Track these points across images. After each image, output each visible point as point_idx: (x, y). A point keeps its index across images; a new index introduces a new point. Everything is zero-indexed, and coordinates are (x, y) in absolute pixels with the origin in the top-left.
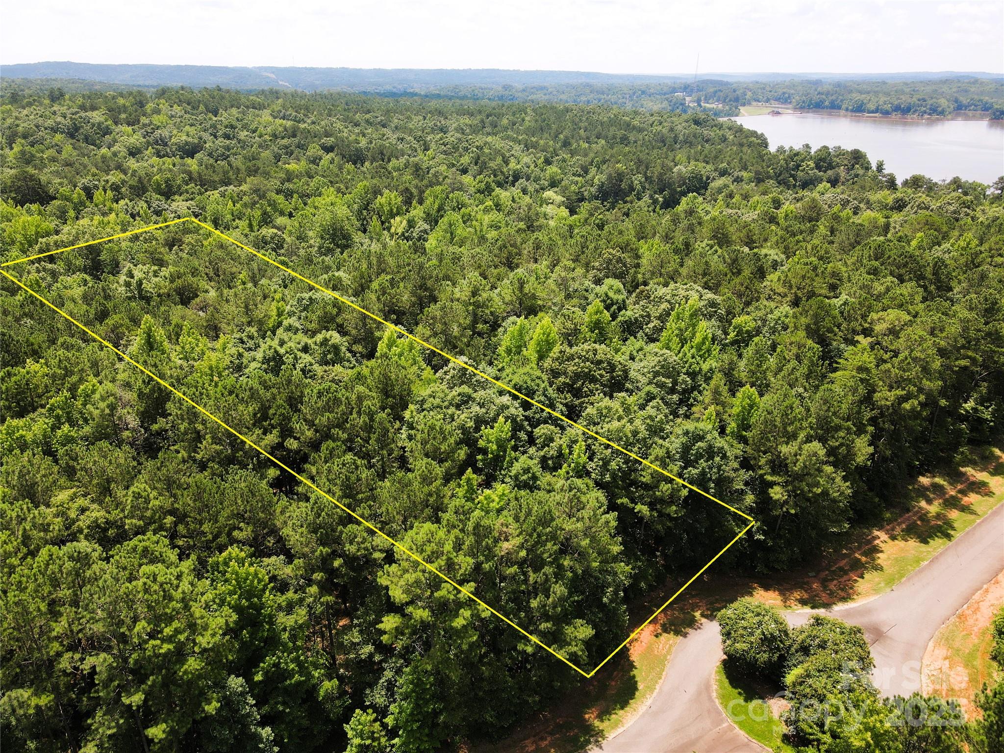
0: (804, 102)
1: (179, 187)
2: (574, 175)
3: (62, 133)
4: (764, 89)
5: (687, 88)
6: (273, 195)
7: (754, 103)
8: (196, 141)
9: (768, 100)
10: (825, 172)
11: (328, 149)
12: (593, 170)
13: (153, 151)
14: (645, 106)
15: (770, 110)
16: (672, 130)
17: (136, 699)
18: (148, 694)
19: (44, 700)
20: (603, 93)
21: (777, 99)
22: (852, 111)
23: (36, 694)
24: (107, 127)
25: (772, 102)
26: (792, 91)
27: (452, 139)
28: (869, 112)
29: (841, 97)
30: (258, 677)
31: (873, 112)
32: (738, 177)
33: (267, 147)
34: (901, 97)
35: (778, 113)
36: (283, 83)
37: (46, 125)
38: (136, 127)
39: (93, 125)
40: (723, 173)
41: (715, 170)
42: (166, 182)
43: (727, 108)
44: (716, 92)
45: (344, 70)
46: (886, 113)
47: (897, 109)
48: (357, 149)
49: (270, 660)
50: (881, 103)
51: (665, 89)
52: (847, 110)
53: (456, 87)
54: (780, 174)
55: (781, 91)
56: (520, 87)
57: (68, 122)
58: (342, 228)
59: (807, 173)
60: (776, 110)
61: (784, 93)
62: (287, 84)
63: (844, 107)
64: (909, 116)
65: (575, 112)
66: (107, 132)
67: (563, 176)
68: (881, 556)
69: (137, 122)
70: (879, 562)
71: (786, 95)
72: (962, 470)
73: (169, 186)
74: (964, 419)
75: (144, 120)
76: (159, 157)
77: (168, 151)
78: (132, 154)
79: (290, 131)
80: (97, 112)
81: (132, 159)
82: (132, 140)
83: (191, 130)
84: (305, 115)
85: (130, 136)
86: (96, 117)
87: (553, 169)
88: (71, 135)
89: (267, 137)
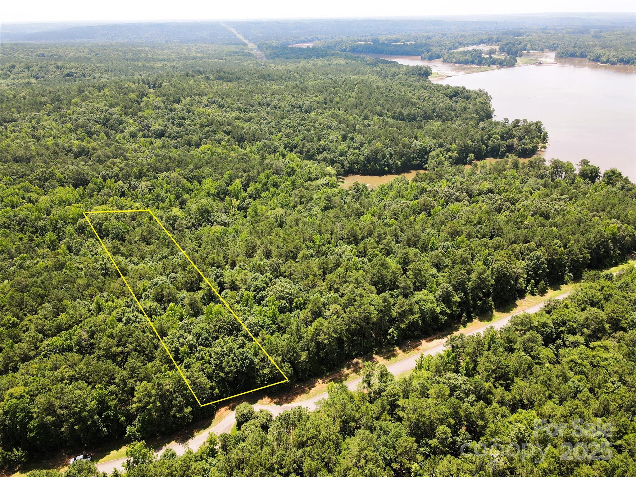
0: (563, 53)
1: (145, 173)
3: (99, 124)
5: (489, 40)
8: (163, 128)
11: (228, 133)
12: (366, 145)
13: (142, 134)
15: (536, 60)
17: (72, 420)
18: (75, 419)
19: (54, 419)
22: (593, 60)
23: (52, 418)
26: (560, 42)
28: (602, 63)
29: (588, 50)
30: (103, 416)
31: (605, 63)
32: (448, 148)
33: (197, 132)
34: (625, 52)
35: (540, 64)
37: (93, 118)
39: (115, 119)
42: (139, 171)
43: (508, 59)
46: (614, 63)
47: (621, 61)
48: (241, 134)
49: (106, 413)
50: (610, 57)
51: (476, 40)
52: (589, 59)
55: (552, 42)
57: (102, 117)
58: (206, 209)
59: (494, 142)
61: (554, 44)
63: (588, 57)
64: (629, 66)
66: (121, 122)
67: (347, 149)
68: (314, 389)
69: (136, 115)
70: (311, 391)
71: (556, 45)
72: (374, 356)
73: (140, 173)
74: (390, 334)
75: (140, 114)
76: (145, 137)
77: (150, 133)
78: (132, 136)
79: (210, 122)
80: (118, 108)
81: (132, 139)
82: (132, 129)
83: (160, 121)
84: (225, 101)
85: (132, 125)
86: (117, 112)
87: (342, 145)
88: (104, 124)
89: (198, 126)
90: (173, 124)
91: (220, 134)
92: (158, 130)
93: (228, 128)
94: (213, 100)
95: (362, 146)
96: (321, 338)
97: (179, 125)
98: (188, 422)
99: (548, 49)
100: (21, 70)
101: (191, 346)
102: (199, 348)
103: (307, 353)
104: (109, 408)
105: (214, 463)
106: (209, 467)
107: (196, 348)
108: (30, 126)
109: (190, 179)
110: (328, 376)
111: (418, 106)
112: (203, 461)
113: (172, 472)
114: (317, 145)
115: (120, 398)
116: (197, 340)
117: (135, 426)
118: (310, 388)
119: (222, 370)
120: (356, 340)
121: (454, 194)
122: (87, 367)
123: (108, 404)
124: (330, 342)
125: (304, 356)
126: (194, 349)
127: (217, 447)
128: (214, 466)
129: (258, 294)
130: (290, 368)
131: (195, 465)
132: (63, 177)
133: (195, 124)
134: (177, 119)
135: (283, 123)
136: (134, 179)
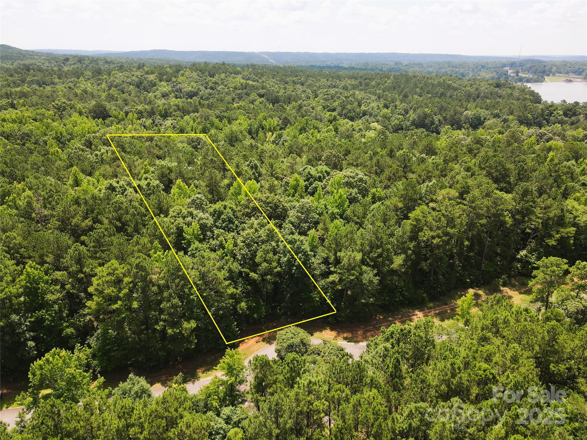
1: (171, 113)
2: (399, 114)
3: (133, 85)
4: (566, 65)
5: (512, 65)
6: (214, 119)
7: (557, 74)
8: (195, 90)
9: (567, 73)
10: (570, 118)
11: (261, 96)
12: (411, 112)
13: (174, 95)
14: (481, 75)
15: (565, 79)
16: (477, 89)
20: (456, 67)
21: (574, 72)
24: (155, 83)
25: (571, 74)
27: (333, 92)
32: (505, 119)
35: (570, 81)
36: (272, 61)
37: (128, 81)
38: (169, 83)
39: (149, 81)
40: (497, 116)
41: (492, 114)
43: (536, 77)
44: (531, 67)
45: (307, 53)
48: (276, 96)
51: (499, 65)
53: (367, 63)
54: (537, 118)
55: (577, 67)
56: (406, 63)
57: (137, 80)
60: (569, 79)
61: (579, 69)
62: (273, 61)
65: (418, 78)
66: (155, 85)
67: (391, 115)
69: (171, 80)
71: (581, 70)
72: (502, 288)
73: (166, 112)
74: (520, 261)
75: (174, 79)
76: (177, 98)
77: (182, 95)
78: (163, 96)
79: (244, 86)
80: (153, 75)
81: (163, 99)
82: (165, 89)
83: (194, 84)
84: (259, 78)
85: (164, 87)
86: (152, 77)
87: (385, 110)
88: (138, 86)
89: (231, 89)
90: (206, 88)
91: (253, 96)
92: (191, 92)
93: (262, 91)
94: (247, 77)
95: (407, 113)
96: (425, 235)
97: (212, 88)
98: (187, 349)
99: (573, 73)
100: (73, 62)
101: (203, 227)
102: (216, 231)
103: (403, 256)
104: (45, 305)
105: (235, 419)
106: (224, 426)
107: (212, 232)
108: (67, 86)
109: (221, 118)
110: (431, 308)
111: (460, 91)
112: (210, 413)
113: (128, 426)
115: (68, 292)
116: (215, 221)
117: (90, 347)
119: (254, 267)
121: (545, 134)
122: (24, 239)
123: (43, 298)
124: (443, 242)
125: (398, 261)
126: (208, 233)
127: (243, 388)
128: (237, 424)
129: (311, 184)
130: (375, 275)
131: (188, 417)
132: (83, 111)
133: (228, 88)
134: (210, 84)
135: (319, 92)
136: (159, 117)
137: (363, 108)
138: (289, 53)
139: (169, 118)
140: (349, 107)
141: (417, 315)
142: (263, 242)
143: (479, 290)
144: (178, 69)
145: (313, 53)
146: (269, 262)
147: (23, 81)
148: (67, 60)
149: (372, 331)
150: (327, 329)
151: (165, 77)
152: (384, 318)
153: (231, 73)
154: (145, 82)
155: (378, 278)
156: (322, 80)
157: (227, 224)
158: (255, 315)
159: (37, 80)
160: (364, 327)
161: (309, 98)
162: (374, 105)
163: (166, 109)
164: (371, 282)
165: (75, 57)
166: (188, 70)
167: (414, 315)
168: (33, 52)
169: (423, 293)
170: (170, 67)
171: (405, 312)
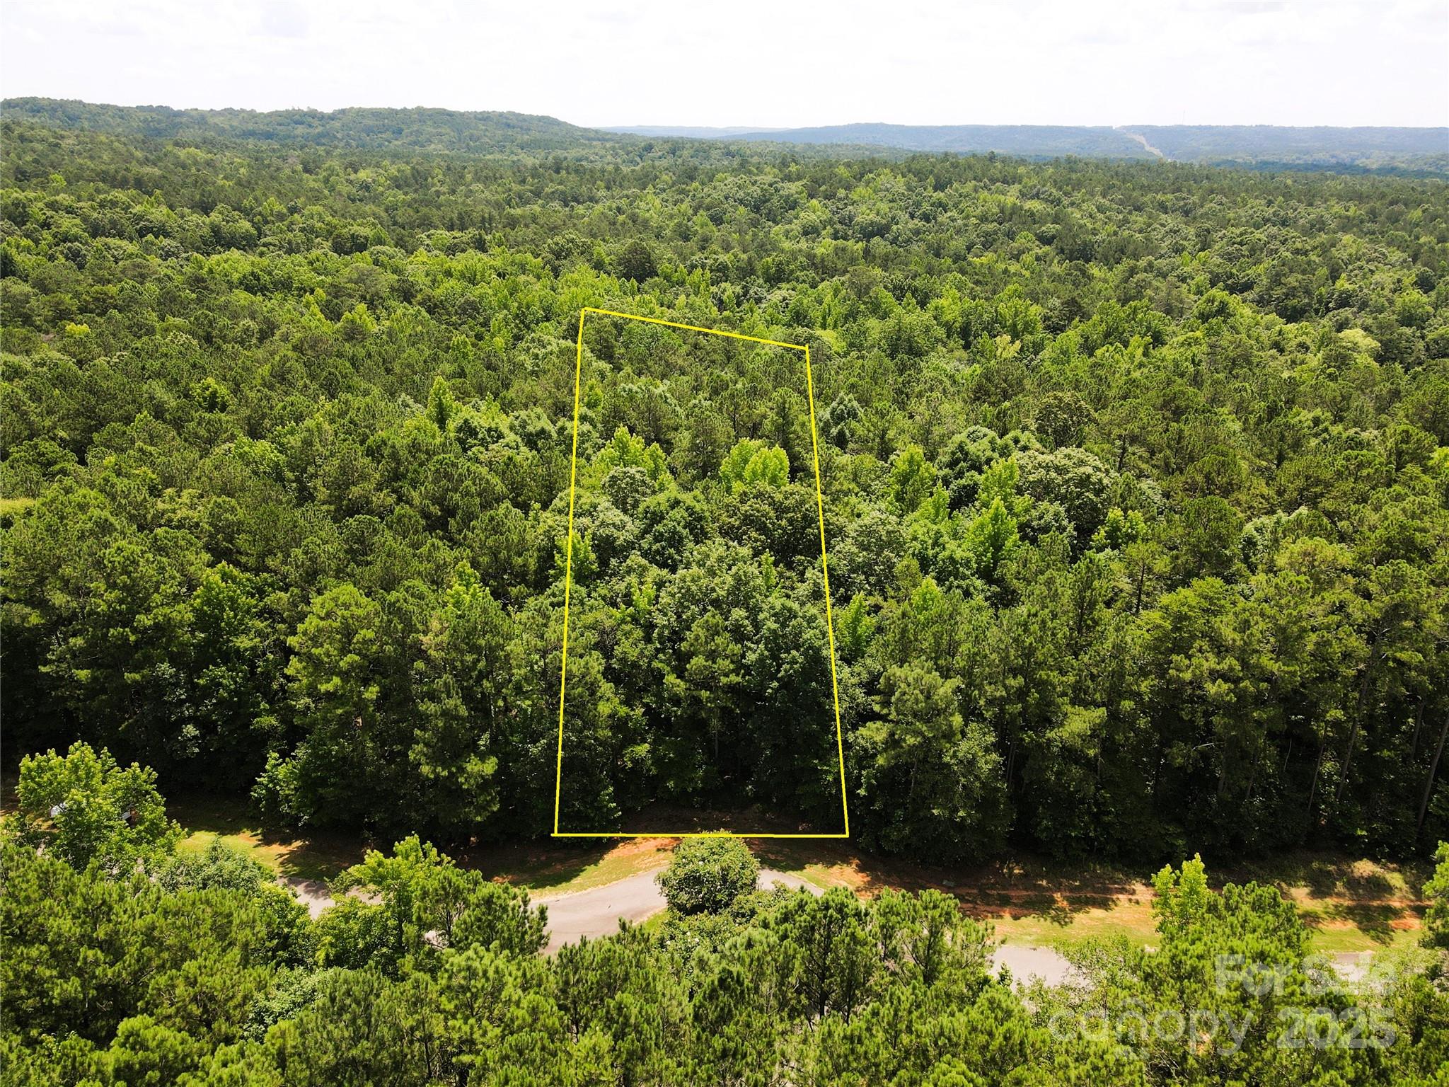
3: (746, 206)
6: (882, 293)
8: (884, 222)
11: (1047, 240)
13: (832, 231)
24: (796, 201)
36: (1152, 149)
37: (738, 196)
38: (829, 203)
39: (782, 197)
48: (1085, 243)
57: (758, 193)
62: (1157, 151)
66: (794, 206)
67: (1430, 309)
68: (1096, 913)
69: (835, 195)
70: (1079, 918)
73: (780, 271)
75: (841, 193)
76: (836, 238)
77: (850, 233)
78: (806, 233)
79: (1007, 213)
80: (799, 183)
81: (803, 239)
82: (813, 217)
83: (884, 207)
84: (1066, 194)
85: (815, 212)
86: (793, 188)
87: (1415, 295)
88: (757, 209)
89: (973, 220)
90: (912, 217)
91: (1024, 239)
92: (872, 224)
93: (1050, 228)
94: (1035, 191)
97: (926, 218)
114: (1323, 290)
118: (1079, 903)
120: (1389, 765)
124: (1241, 695)
125: (1079, 723)
126: (613, 562)
129: (960, 475)
130: (990, 750)
132: (607, 260)
133: (967, 217)
134: (926, 207)
135: (1220, 234)
136: (761, 281)
137: (1343, 284)
138: (1210, 127)
139: (784, 285)
140: (1292, 280)
141: (1134, 892)
142: (716, 603)
143: (1394, 870)
144: (865, 169)
145: (1284, 129)
146: (712, 656)
147: (537, 194)
148: (649, 148)
149: (968, 901)
150: (849, 863)
151: (823, 188)
152: (1025, 875)
153: (993, 181)
154: (775, 198)
155: (994, 756)
156: (1251, 202)
157: (663, 548)
158: (671, 784)
159: (563, 193)
160: (952, 884)
161: (1178, 250)
162: (1385, 277)
163: (781, 263)
164: (971, 764)
165: (666, 141)
166: (887, 171)
167: (1123, 891)
168: (596, 131)
169: (1178, 836)
170: (848, 165)
171: (1100, 877)
